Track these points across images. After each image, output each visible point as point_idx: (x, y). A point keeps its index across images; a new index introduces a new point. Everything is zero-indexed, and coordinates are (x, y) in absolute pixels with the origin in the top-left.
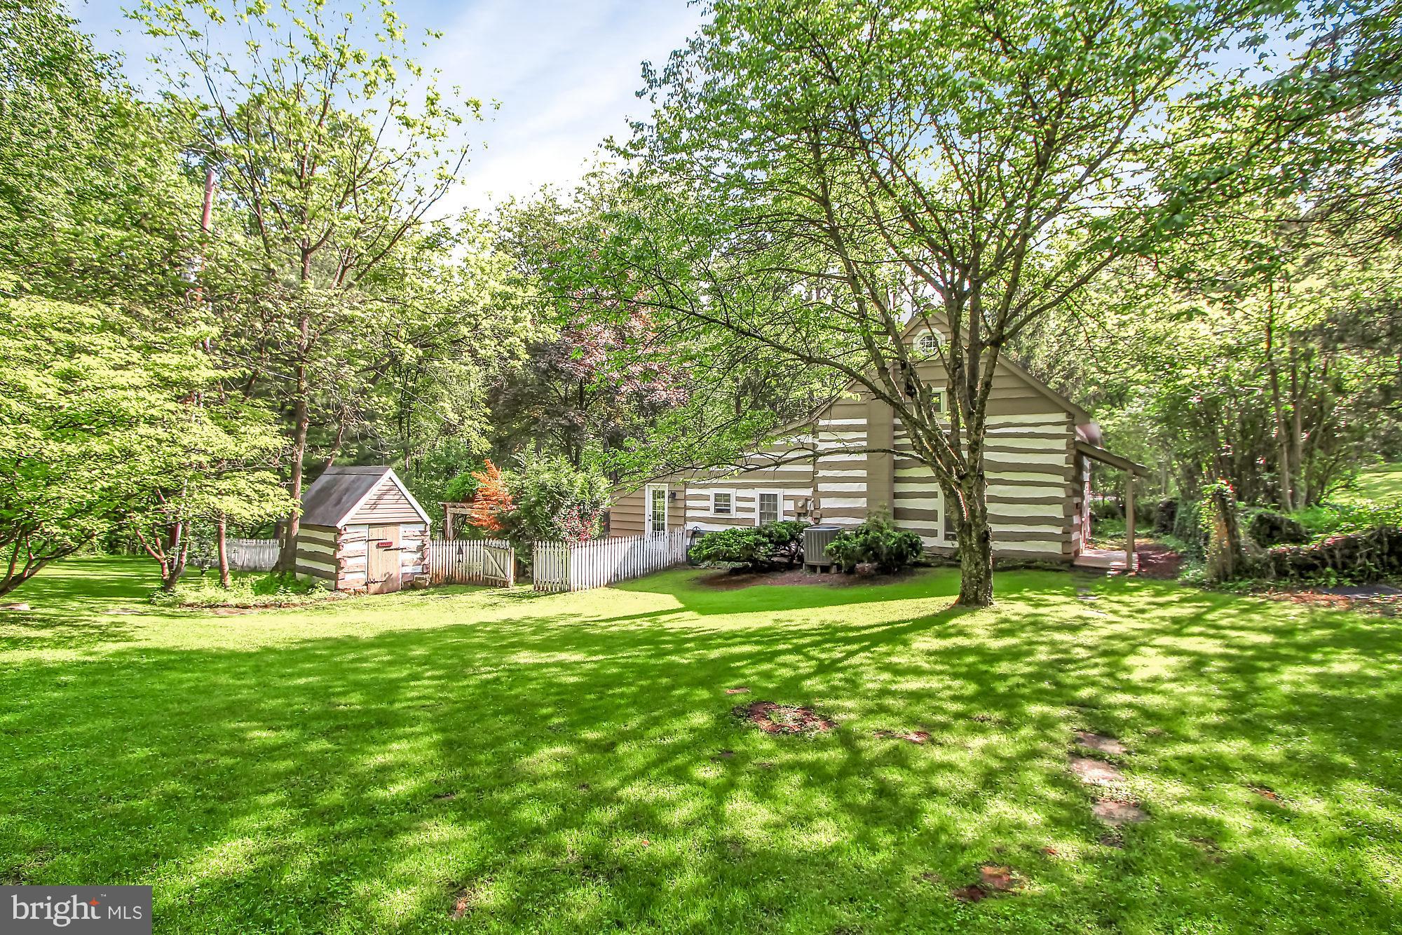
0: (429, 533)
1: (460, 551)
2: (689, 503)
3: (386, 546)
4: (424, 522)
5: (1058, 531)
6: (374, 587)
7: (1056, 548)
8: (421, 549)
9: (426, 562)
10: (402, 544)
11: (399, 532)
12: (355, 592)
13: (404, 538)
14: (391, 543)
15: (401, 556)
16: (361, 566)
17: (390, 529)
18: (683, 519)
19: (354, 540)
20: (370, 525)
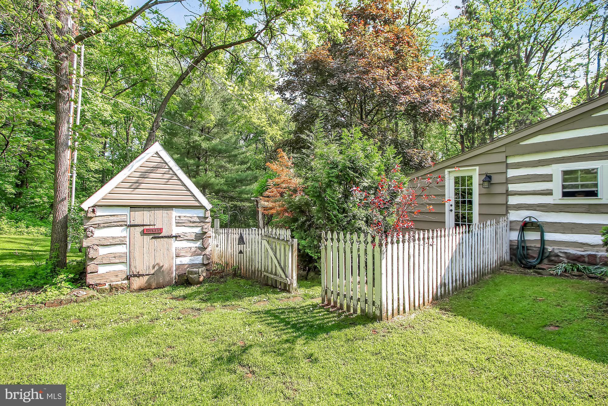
0: (209, 220)
1: (241, 241)
2: (512, 187)
3: (154, 233)
4: (202, 207)
6: (137, 283)
8: (201, 236)
9: (207, 252)
10: (176, 230)
11: (171, 218)
12: (111, 288)
13: (178, 224)
14: (161, 230)
15: (176, 244)
16: (120, 257)
17: (159, 213)
18: (504, 208)
19: (108, 225)
20: (132, 207)
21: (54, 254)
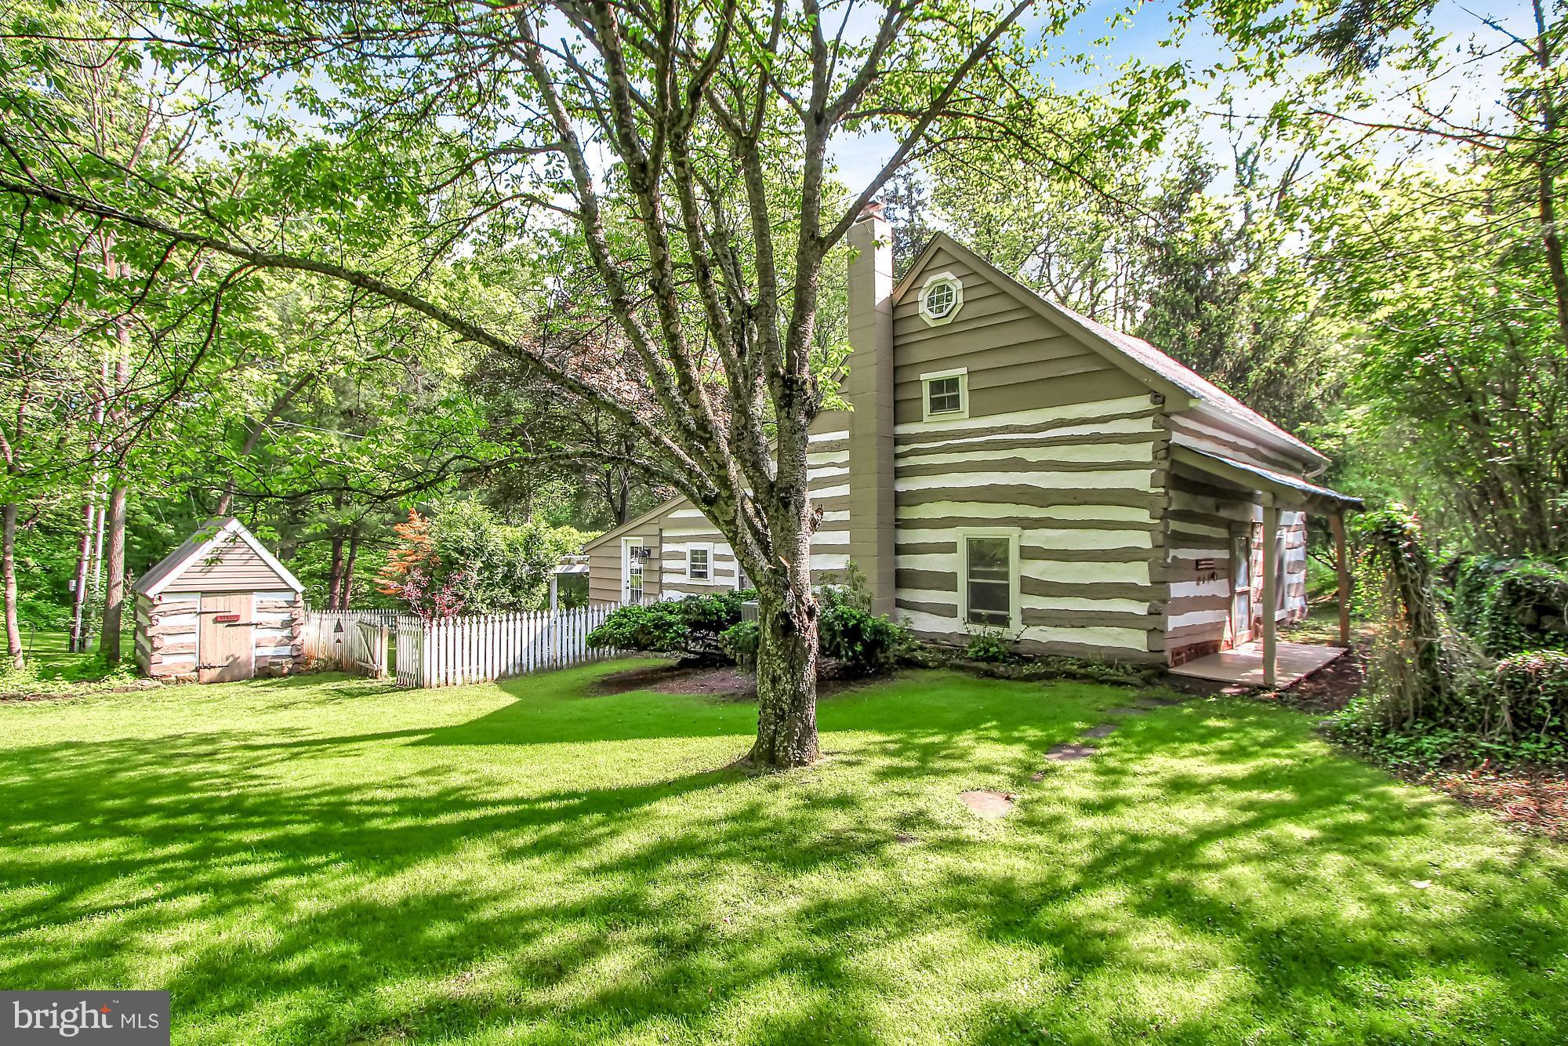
0: (301, 603)
1: (339, 628)
2: (665, 564)
3: (231, 621)
4: (291, 589)
5: (1141, 609)
6: (207, 675)
7: (1135, 641)
8: (289, 624)
9: (298, 641)
10: (257, 618)
11: (249, 603)
12: (178, 680)
13: (260, 610)
14: (238, 617)
15: (255, 634)
16: (189, 646)
17: (235, 598)
18: (657, 587)
19: (177, 612)
20: (204, 593)
21: (107, 646)
